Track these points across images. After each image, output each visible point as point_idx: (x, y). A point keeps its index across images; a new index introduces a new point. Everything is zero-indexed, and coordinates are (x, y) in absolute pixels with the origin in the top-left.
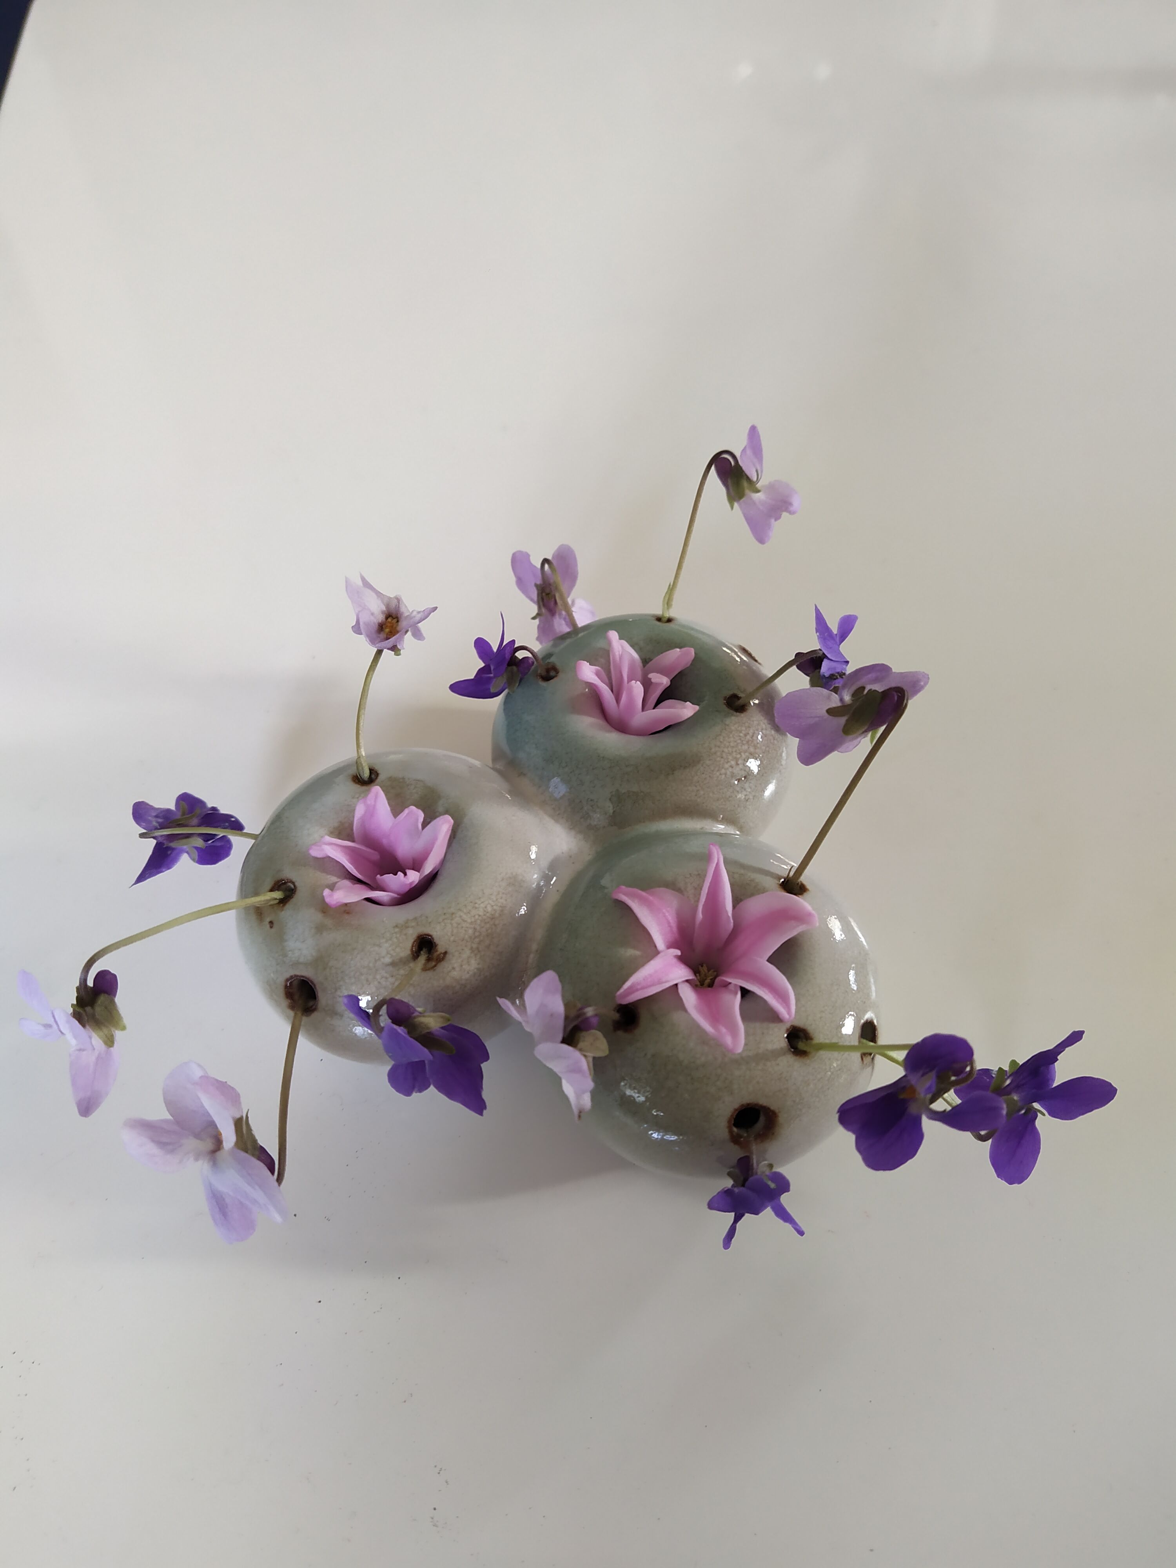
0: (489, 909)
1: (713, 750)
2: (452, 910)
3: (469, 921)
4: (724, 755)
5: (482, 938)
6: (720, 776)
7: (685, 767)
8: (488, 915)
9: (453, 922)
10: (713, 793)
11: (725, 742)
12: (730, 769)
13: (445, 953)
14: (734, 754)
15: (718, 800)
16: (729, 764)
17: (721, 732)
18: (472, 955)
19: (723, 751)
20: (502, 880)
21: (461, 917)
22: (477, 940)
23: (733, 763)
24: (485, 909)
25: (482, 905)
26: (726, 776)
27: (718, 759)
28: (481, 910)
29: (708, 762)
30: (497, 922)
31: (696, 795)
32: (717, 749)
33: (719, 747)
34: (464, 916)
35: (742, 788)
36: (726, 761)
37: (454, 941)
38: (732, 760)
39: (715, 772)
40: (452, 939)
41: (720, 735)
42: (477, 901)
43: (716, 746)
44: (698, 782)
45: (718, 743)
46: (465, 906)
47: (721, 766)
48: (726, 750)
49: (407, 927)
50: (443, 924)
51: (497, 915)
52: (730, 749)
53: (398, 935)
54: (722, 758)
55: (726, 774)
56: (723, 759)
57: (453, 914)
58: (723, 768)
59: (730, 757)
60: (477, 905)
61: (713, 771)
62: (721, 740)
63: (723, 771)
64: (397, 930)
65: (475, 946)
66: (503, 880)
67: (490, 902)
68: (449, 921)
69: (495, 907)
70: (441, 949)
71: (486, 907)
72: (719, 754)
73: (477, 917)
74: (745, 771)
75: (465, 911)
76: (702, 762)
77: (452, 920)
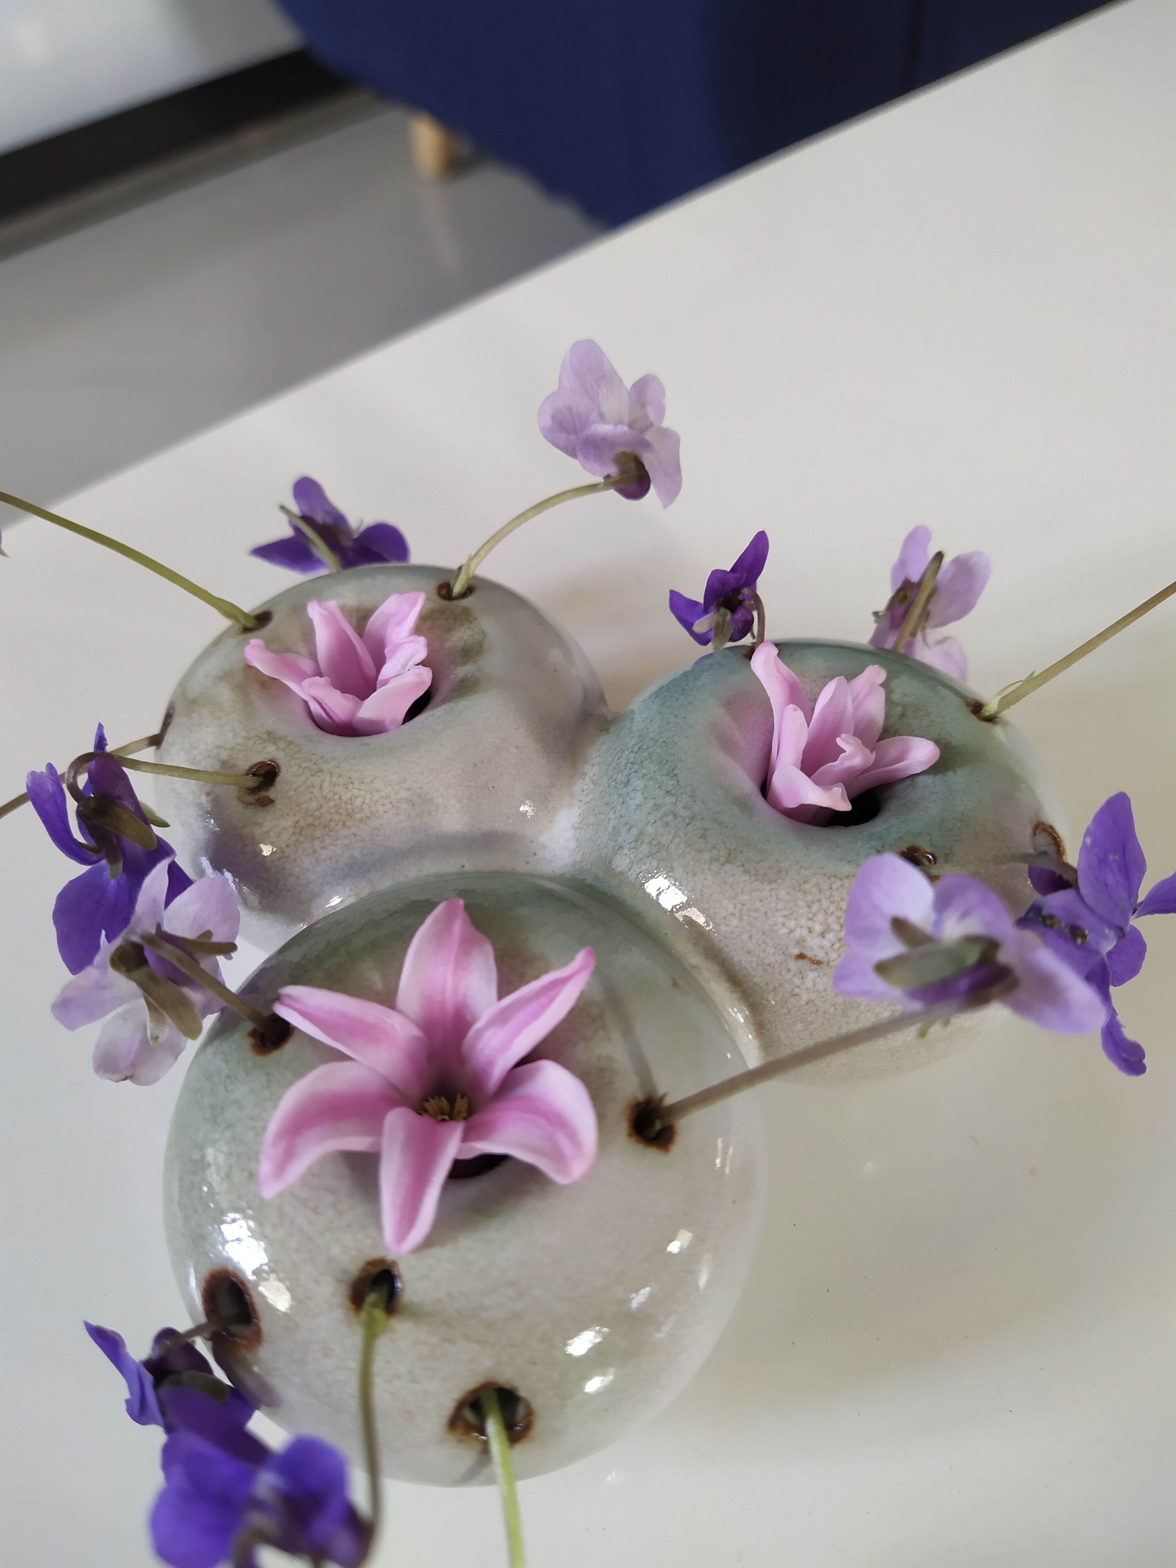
0: (358, 802)
1: (807, 887)
2: (325, 767)
3: (325, 793)
4: (815, 908)
5: (317, 823)
6: (781, 926)
7: (745, 872)
8: (349, 807)
9: (311, 778)
10: (750, 938)
11: (835, 893)
12: (805, 932)
13: (271, 802)
14: (831, 919)
15: (749, 953)
16: (810, 924)
17: (847, 877)
18: (291, 830)
19: (819, 901)
20: (407, 789)
21: (323, 781)
22: (310, 820)
23: (818, 928)
24: (353, 798)
25: (356, 792)
26: (789, 933)
27: (801, 903)
28: (349, 795)
29: (782, 894)
30: (349, 823)
31: (725, 918)
32: (815, 890)
33: (820, 890)
34: (326, 785)
35: (801, 972)
36: (810, 916)
37: (290, 798)
38: (821, 924)
39: (778, 914)
40: (291, 793)
41: (841, 879)
42: (357, 785)
43: (817, 885)
44: (743, 905)
45: (825, 886)
46: (340, 776)
47: (795, 915)
48: (825, 903)
49: (274, 743)
50: (301, 771)
51: (358, 816)
52: (832, 908)
53: (259, 742)
54: (808, 906)
55: (791, 931)
56: (807, 909)
57: (321, 771)
58: (795, 919)
59: (821, 917)
60: (351, 786)
61: (777, 910)
62: (834, 886)
63: (791, 924)
64: (265, 736)
65: (302, 823)
66: (409, 789)
67: (368, 796)
68: (308, 774)
69: (365, 807)
70: (272, 793)
71: (356, 797)
72: (809, 898)
73: (337, 797)
74: (827, 954)
75: (334, 780)
76: (774, 885)
77: (313, 775)
